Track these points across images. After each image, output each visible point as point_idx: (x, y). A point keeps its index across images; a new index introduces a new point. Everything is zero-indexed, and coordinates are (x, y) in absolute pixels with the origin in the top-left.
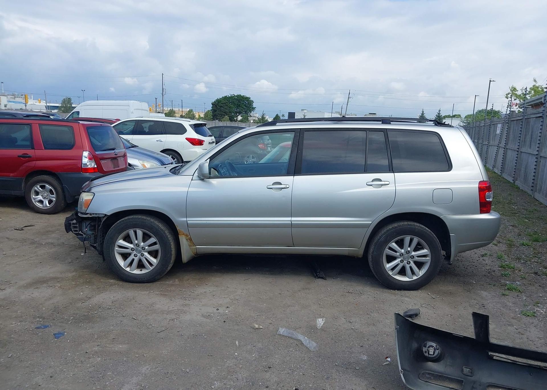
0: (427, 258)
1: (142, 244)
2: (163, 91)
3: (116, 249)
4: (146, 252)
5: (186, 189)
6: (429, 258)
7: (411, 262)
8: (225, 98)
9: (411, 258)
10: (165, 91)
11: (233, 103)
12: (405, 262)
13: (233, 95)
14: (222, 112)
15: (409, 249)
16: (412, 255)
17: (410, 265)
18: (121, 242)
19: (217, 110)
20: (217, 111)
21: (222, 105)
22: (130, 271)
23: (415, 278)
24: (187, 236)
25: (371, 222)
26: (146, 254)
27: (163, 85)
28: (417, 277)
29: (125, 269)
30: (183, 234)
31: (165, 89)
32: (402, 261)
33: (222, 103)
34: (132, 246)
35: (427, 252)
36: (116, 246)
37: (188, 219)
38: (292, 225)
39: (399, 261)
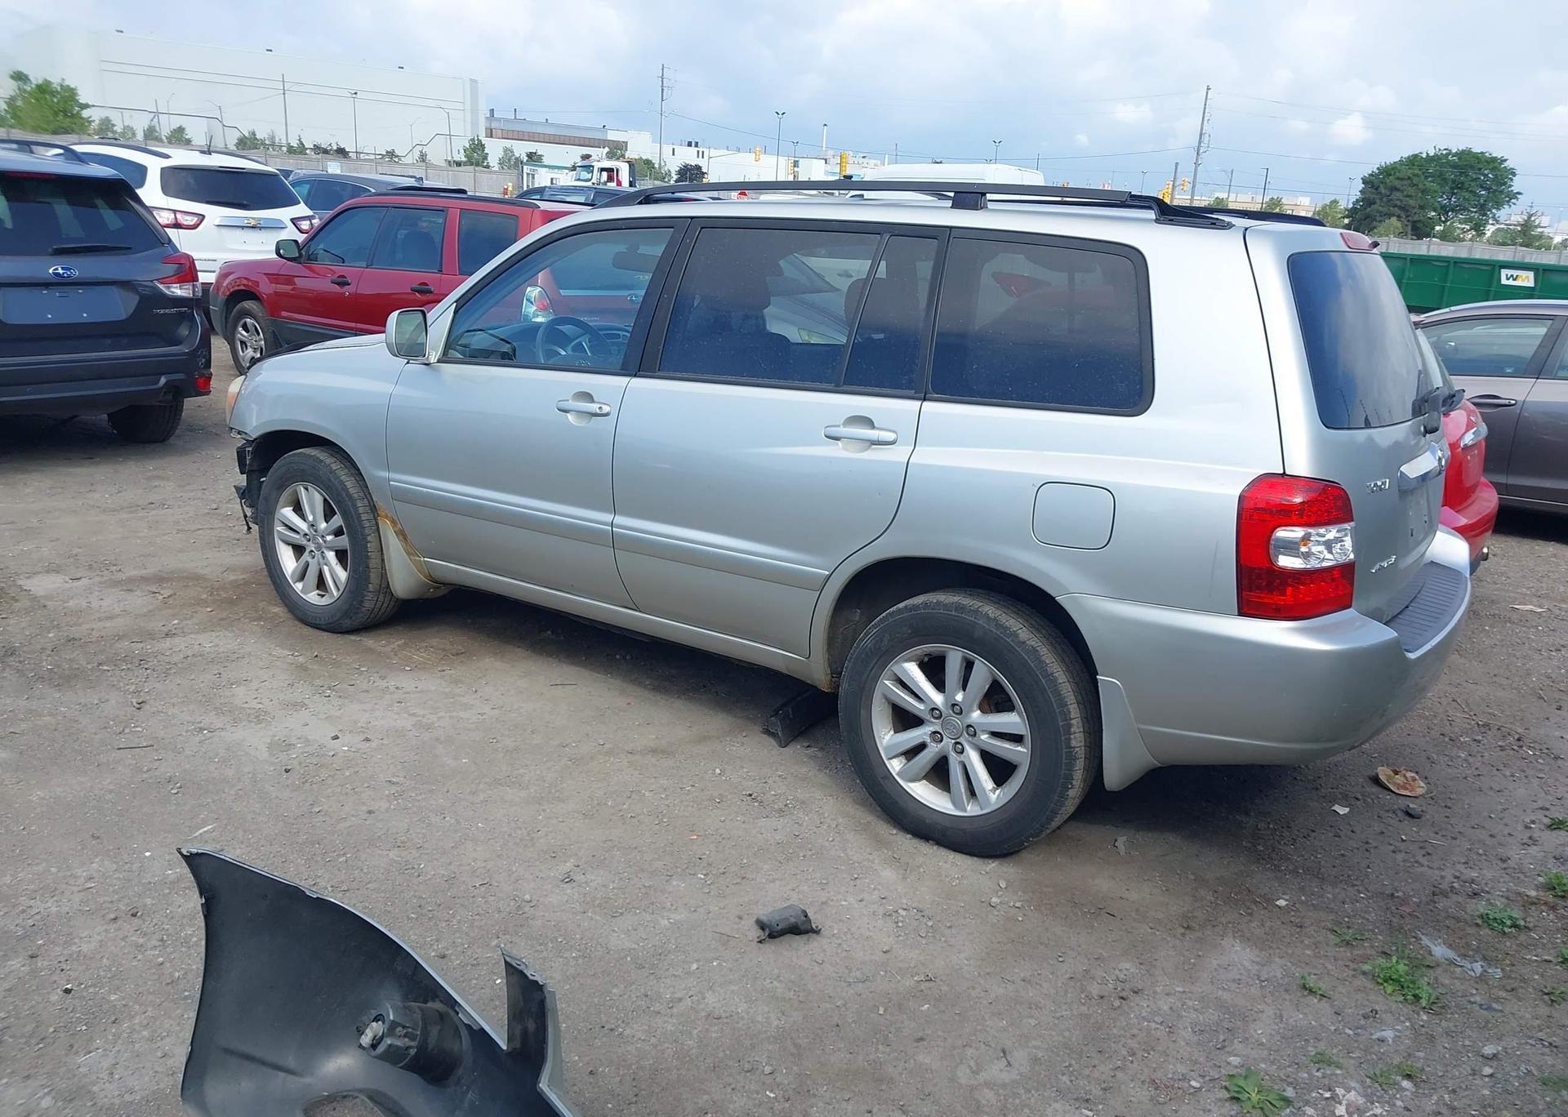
0: (1019, 748)
1: (324, 525)
2: (1200, 143)
3: (278, 528)
4: (330, 549)
5: (387, 388)
6: (1025, 750)
7: (968, 748)
8: (1414, 161)
9: (968, 734)
10: (1206, 141)
11: (1441, 178)
12: (948, 742)
13: (1445, 149)
14: (1395, 206)
15: (959, 697)
16: (969, 722)
17: (962, 758)
18: (288, 512)
19: (1378, 201)
20: (1375, 203)
21: (1397, 183)
22: (301, 591)
23: (972, 810)
24: (393, 522)
25: (827, 573)
26: (331, 556)
27: (1205, 122)
28: (982, 809)
29: (292, 583)
30: (387, 517)
31: (1209, 136)
32: (937, 736)
33: (1398, 179)
34: (302, 526)
35: (1018, 723)
36: (276, 522)
37: (393, 475)
38: (614, 541)
39: (925, 734)
